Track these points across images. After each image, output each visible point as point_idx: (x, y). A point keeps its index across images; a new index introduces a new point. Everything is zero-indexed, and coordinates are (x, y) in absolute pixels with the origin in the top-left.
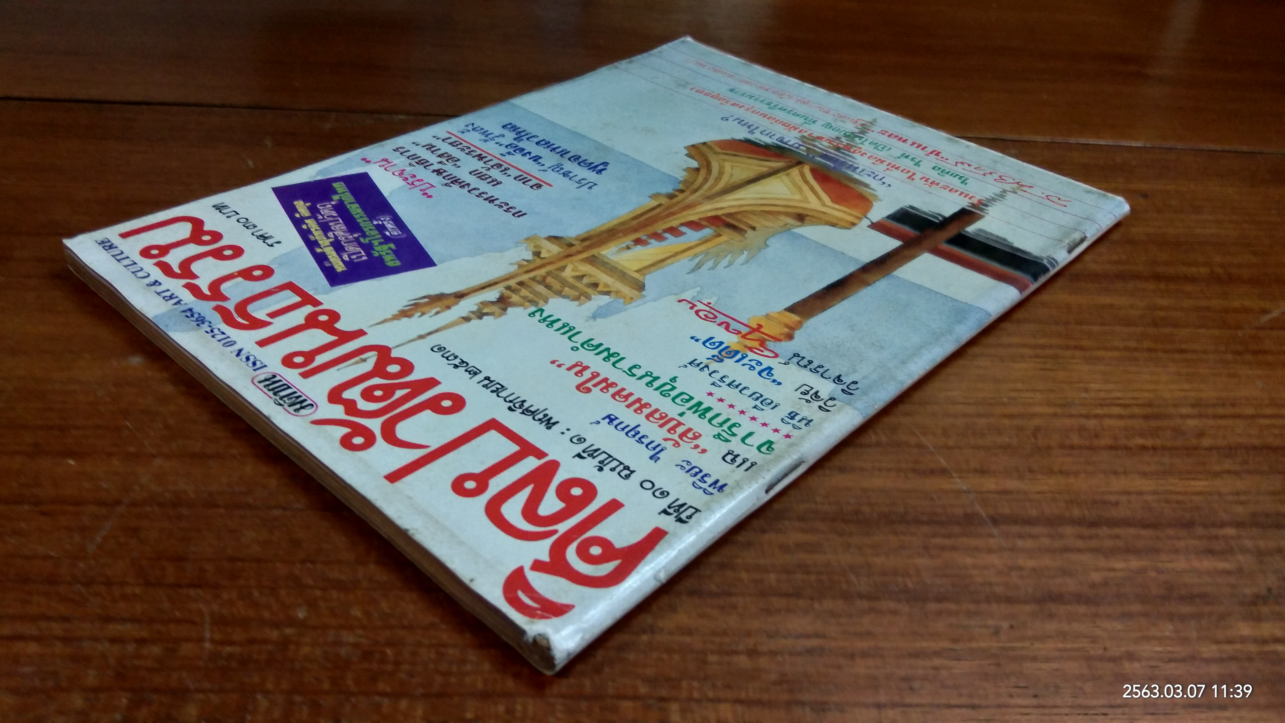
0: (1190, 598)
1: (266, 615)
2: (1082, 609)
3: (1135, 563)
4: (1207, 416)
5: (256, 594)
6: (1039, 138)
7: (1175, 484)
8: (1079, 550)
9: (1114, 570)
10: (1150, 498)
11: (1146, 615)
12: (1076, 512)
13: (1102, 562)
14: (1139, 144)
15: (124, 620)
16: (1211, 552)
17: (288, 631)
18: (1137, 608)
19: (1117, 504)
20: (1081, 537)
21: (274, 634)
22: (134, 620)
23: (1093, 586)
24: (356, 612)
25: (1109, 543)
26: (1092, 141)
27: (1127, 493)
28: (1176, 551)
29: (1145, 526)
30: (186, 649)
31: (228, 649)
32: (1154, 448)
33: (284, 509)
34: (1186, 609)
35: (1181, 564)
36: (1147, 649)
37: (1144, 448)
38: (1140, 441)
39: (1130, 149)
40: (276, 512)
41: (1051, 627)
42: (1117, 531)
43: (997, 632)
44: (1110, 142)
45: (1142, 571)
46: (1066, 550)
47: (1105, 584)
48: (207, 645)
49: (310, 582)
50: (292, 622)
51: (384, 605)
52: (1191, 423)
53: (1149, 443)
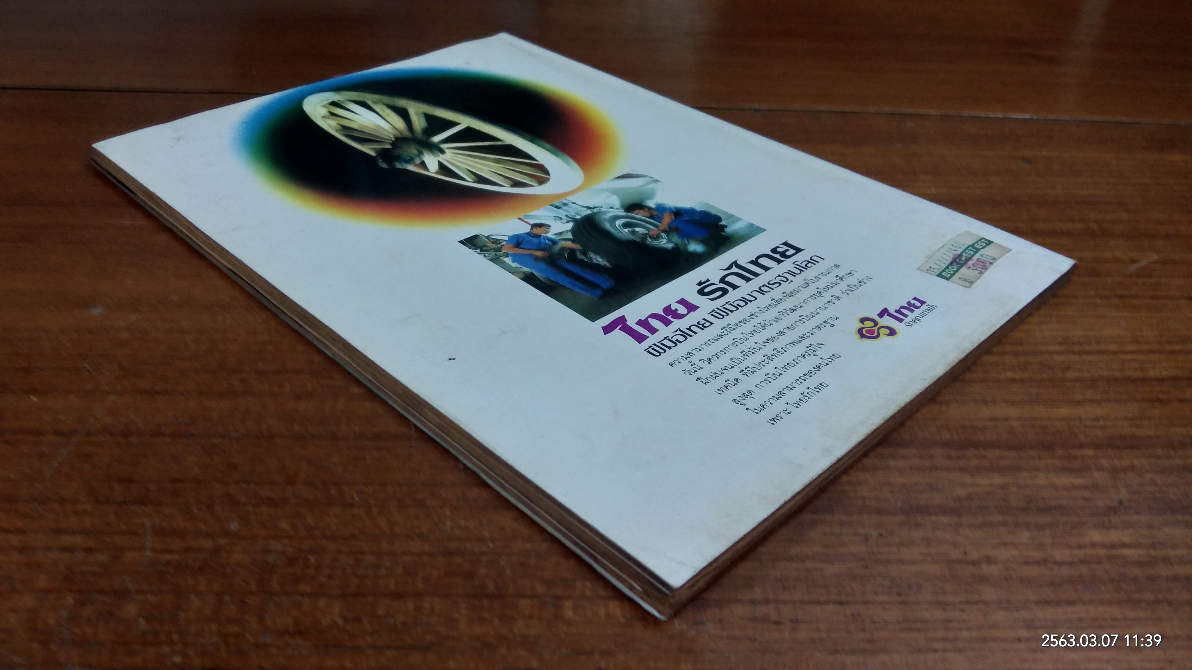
0: (1047, 510)
1: (202, 526)
2: (945, 519)
3: (997, 479)
4: (1074, 353)
5: (195, 510)
6: (933, 112)
7: (1041, 411)
8: (948, 469)
9: (978, 485)
10: (1015, 424)
11: (1004, 524)
12: (946, 436)
13: (967, 479)
14: (1027, 116)
15: (74, 532)
16: (1068, 470)
17: (222, 541)
18: (997, 518)
19: (984, 428)
20: (950, 457)
21: (208, 544)
22: (84, 532)
23: (958, 499)
24: (284, 525)
25: (975, 463)
26: (983, 114)
27: (994, 419)
28: (1037, 469)
29: (1009, 447)
30: (129, 556)
31: (168, 557)
32: (1022, 381)
33: (222, 436)
34: (1042, 519)
35: (1041, 479)
36: (1004, 554)
37: (1013, 380)
38: (1009, 374)
39: (1017, 120)
40: (216, 441)
41: (917, 534)
42: (983, 452)
43: (867, 538)
44: (1000, 115)
45: (1003, 487)
46: (936, 469)
47: (969, 497)
48: (149, 553)
49: (243, 499)
50: (227, 533)
51: (310, 519)
52: (1058, 358)
53: (1018, 376)
